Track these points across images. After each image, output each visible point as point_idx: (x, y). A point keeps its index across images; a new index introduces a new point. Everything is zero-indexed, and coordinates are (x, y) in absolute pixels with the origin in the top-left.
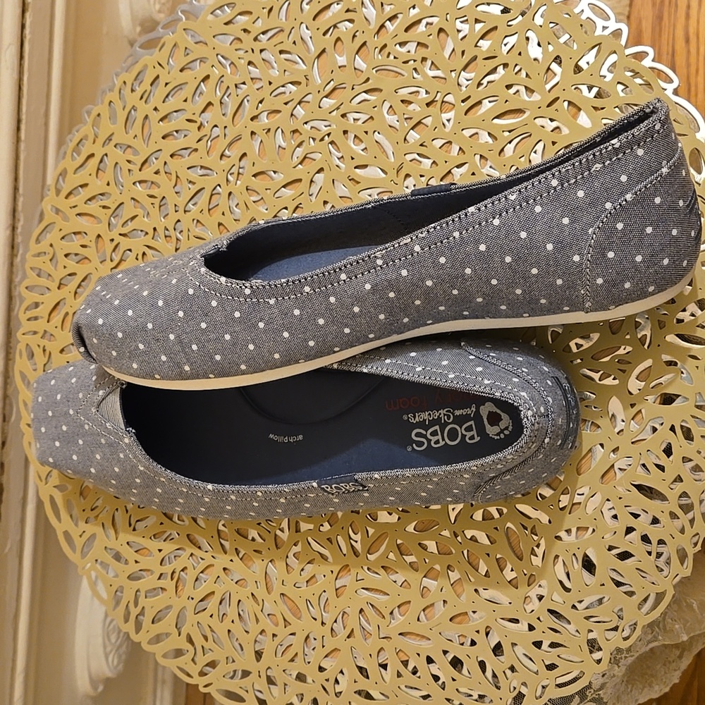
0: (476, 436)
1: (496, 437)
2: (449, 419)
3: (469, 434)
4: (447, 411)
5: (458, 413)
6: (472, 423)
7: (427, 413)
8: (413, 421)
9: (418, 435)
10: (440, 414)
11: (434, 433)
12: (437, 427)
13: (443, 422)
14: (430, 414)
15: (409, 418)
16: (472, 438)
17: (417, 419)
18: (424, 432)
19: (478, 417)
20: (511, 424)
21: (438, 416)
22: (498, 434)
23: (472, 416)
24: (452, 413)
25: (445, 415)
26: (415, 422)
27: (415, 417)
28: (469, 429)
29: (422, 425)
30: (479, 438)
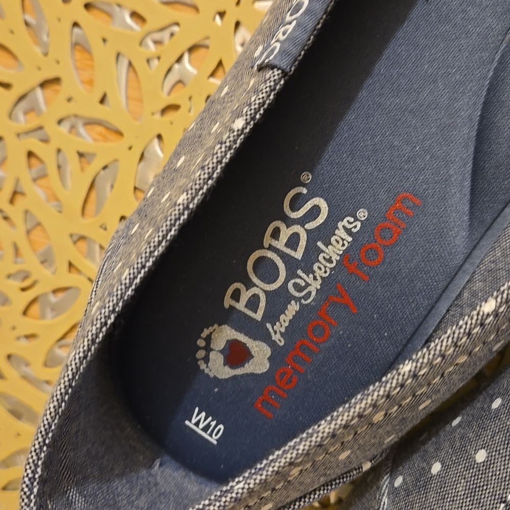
0: (233, 303)
1: (206, 332)
2: (296, 286)
3: (245, 296)
4: (310, 293)
5: (293, 308)
6: (258, 316)
7: (335, 258)
8: (345, 222)
9: (316, 211)
10: (315, 278)
11: (293, 242)
12: (298, 255)
13: (300, 272)
14: (330, 261)
15: (356, 219)
16: (236, 296)
17: (341, 232)
18: (311, 225)
19: (259, 332)
20: (207, 371)
21: (313, 272)
22: (208, 339)
23: (269, 326)
24: (300, 298)
25: (308, 285)
26: (340, 225)
27: (348, 231)
28: (253, 303)
29: (325, 233)
30: (226, 305)
